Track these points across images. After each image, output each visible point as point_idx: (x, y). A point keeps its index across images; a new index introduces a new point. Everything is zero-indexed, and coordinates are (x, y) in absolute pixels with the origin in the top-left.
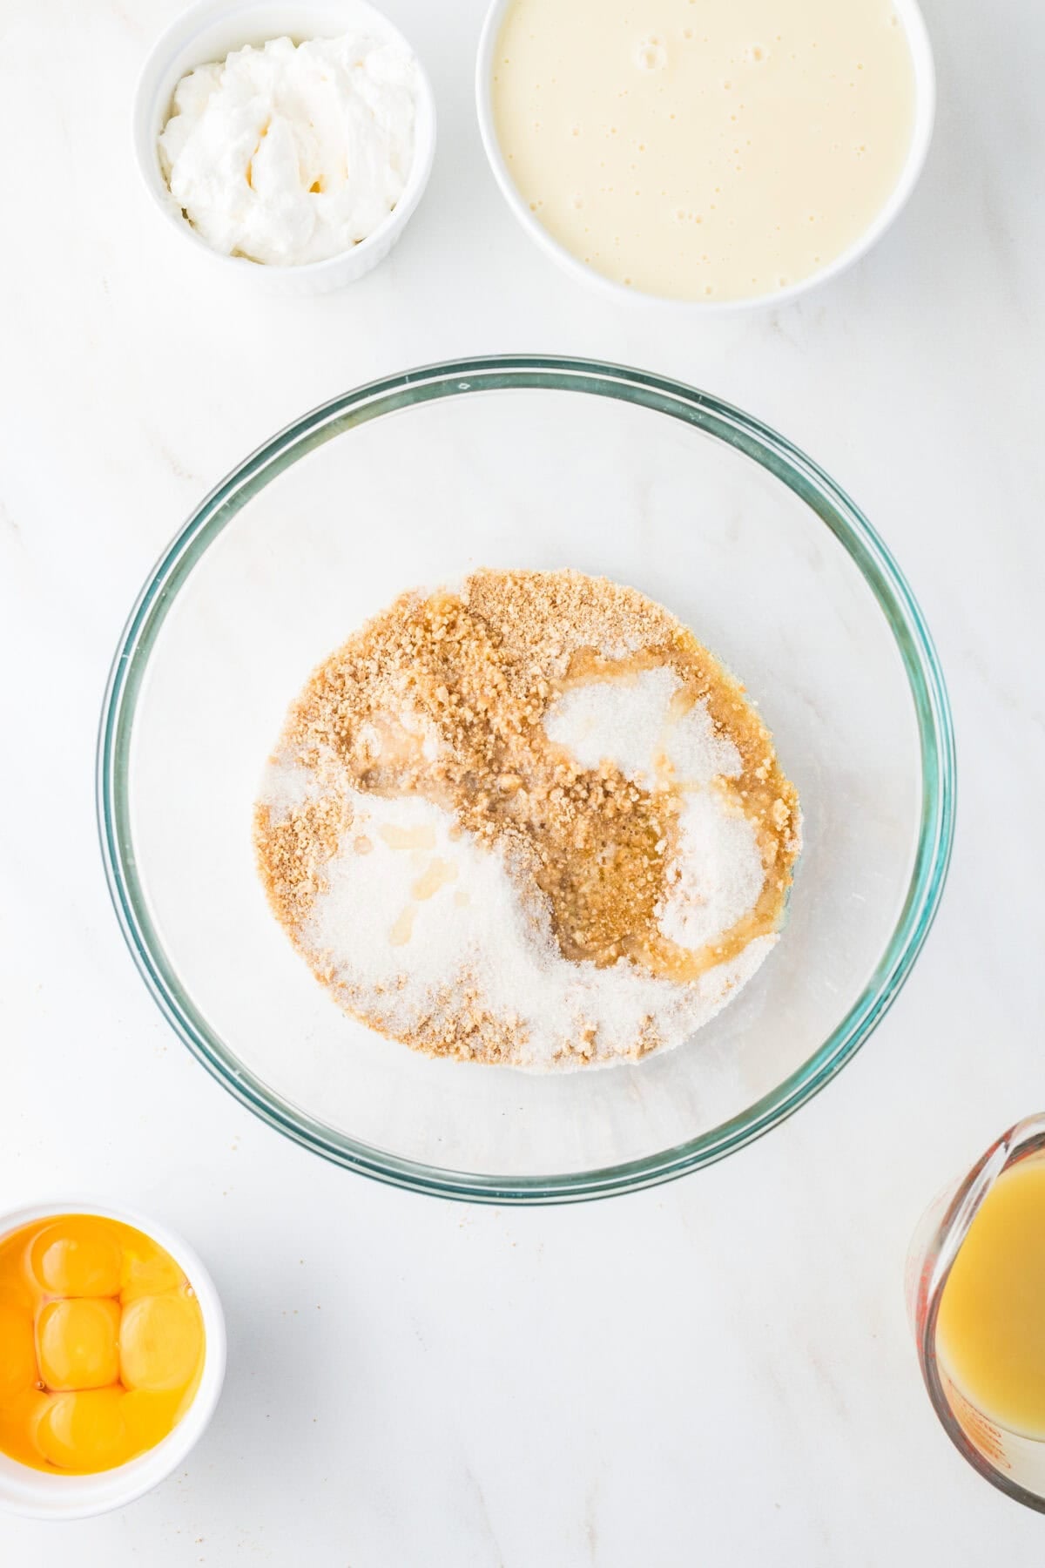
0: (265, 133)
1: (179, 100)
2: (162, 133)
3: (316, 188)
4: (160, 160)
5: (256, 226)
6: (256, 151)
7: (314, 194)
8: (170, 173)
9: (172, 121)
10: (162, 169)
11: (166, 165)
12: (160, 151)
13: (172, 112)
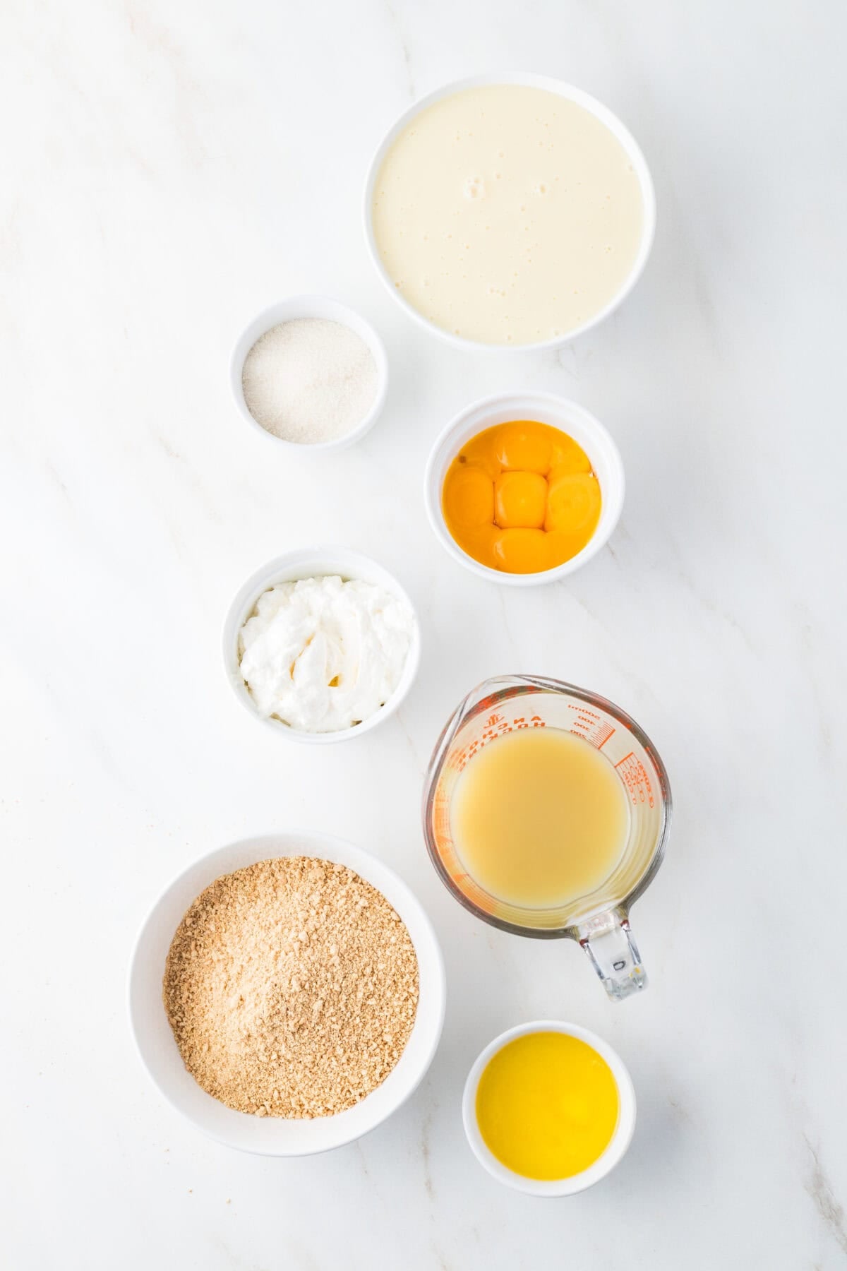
0: (309, 642)
1: (260, 607)
2: (244, 625)
3: (335, 682)
4: (238, 643)
5: (288, 704)
6: (300, 655)
7: (331, 688)
8: (243, 653)
9: (253, 620)
10: (239, 649)
11: (241, 647)
12: (240, 639)
13: (253, 613)
